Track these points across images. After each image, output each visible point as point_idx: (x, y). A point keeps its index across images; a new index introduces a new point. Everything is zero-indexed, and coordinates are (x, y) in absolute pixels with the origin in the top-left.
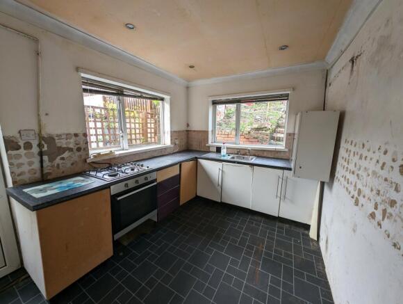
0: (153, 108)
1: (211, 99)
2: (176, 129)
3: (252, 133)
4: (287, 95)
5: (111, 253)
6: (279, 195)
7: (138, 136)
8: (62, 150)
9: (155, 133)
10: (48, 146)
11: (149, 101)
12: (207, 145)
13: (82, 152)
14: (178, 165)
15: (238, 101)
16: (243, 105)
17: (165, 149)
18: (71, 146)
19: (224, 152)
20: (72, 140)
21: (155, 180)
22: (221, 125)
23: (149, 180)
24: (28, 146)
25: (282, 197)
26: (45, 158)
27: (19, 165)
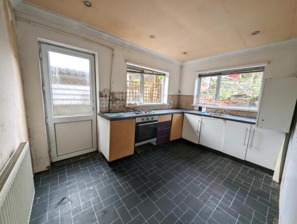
0: (157, 81)
1: (198, 74)
2: (171, 94)
3: (232, 99)
4: (263, 68)
5: (132, 153)
6: (246, 143)
7: (147, 98)
8: (117, 99)
9: (158, 97)
10: (112, 97)
11: (155, 76)
12: (192, 105)
13: (124, 102)
14: (171, 115)
15: (220, 74)
16: (223, 77)
17: (164, 105)
18: (120, 98)
19: (204, 110)
20: (121, 96)
21: (157, 121)
22: (206, 93)
23: (154, 119)
24: (106, 96)
25: (250, 145)
26: (111, 102)
27: (103, 104)
